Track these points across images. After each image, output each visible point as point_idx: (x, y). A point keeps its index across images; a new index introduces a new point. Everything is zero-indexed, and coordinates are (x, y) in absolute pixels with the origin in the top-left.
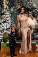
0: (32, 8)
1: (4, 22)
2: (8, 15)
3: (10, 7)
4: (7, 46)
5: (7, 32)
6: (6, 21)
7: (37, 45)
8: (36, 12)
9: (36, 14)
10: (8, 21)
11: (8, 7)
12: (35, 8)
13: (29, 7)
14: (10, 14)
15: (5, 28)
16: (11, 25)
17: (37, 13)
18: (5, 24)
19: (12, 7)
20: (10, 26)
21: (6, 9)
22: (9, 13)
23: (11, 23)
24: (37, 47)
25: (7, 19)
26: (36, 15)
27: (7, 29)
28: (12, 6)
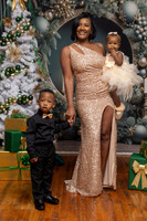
0: (120, 21)
1: (11, 72)
2: (29, 46)
3: (37, 15)
4: (21, 166)
5: (22, 109)
6: (18, 68)
7: (135, 163)
8: (137, 35)
9: (138, 44)
10: (27, 67)
11: (26, 13)
12: (131, 21)
13: (110, 16)
14: (36, 42)
15: (14, 93)
16: (37, 83)
17: (138, 40)
18: (16, 78)
19: (44, 11)
20: (32, 86)
21: (19, 20)
22: (30, 38)
23: (37, 76)
24: (136, 170)
25: (23, 60)
26: (135, 46)
27: (23, 98)
28: (45, 9)
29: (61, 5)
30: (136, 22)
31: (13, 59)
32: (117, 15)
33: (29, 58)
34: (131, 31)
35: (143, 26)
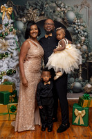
0: (65, 23)
1: (2, 57)
4: (10, 112)
6: (7, 54)
8: (75, 31)
10: (12, 53)
11: (11, 21)
12: (71, 23)
13: (59, 20)
15: (5, 69)
16: (18, 62)
17: (75, 34)
21: (6, 25)
22: (13, 36)
23: (17, 58)
25: (9, 49)
26: (74, 37)
29: (31, 14)
30: (74, 23)
31: (3, 49)
32: (63, 19)
33: (13, 48)
34: (72, 28)
35: (78, 26)
